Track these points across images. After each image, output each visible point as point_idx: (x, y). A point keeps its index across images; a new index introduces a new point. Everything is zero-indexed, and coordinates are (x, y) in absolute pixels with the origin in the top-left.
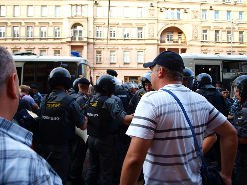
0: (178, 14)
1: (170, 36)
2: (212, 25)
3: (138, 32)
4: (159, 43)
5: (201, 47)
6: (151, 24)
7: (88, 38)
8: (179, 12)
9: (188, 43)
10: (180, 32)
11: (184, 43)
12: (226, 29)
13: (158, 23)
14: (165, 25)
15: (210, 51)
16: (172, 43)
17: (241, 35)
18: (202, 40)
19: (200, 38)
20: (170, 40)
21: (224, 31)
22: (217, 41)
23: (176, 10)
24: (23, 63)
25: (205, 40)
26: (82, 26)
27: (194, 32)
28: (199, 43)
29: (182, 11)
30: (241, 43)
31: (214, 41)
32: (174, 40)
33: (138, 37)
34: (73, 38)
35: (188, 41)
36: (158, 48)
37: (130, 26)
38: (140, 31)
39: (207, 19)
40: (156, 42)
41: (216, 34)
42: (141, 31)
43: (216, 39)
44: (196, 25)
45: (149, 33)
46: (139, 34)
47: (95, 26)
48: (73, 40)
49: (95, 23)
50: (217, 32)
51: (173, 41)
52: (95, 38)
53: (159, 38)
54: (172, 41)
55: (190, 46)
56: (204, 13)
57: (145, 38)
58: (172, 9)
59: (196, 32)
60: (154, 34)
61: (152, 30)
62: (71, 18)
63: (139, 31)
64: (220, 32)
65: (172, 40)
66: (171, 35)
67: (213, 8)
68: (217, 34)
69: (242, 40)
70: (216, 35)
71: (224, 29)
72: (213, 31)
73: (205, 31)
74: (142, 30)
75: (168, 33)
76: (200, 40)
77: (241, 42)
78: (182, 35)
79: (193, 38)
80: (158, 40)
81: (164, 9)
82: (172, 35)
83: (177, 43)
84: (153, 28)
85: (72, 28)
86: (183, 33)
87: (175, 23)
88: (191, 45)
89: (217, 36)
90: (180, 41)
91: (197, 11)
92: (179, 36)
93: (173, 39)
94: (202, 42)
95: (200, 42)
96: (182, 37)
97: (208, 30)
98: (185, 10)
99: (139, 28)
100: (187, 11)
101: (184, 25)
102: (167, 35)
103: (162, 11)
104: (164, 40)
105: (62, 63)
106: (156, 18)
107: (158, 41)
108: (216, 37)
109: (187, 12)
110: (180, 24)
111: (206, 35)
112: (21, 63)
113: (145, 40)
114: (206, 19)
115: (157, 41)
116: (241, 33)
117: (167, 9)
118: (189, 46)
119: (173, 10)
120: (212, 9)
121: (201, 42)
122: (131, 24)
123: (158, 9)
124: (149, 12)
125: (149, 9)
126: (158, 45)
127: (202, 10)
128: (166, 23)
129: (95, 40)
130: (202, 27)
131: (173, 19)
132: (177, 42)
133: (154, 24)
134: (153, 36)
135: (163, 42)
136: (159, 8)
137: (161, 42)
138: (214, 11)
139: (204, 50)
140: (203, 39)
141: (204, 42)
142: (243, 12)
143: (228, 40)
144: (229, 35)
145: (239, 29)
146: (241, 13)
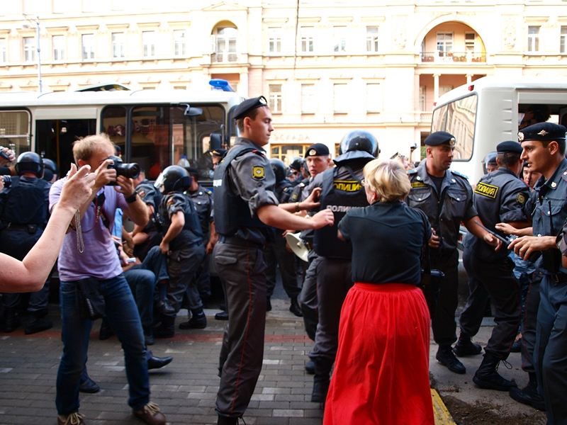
1: (444, 46)
2: (554, 14)
3: (368, 38)
4: (419, 61)
5: (523, 68)
6: (398, 16)
7: (249, 56)
9: (490, 61)
10: (471, 35)
11: (480, 61)
13: (417, 14)
14: (433, 17)
16: (448, 61)
18: (527, 53)
19: (520, 46)
20: (445, 54)
22: (565, 53)
24: (100, 110)
25: (533, 53)
26: (236, 28)
27: (507, 32)
28: (518, 61)
32: (455, 55)
33: (368, 49)
34: (216, 57)
35: (491, 56)
36: (415, 74)
37: (349, 24)
38: (373, 35)
40: (410, 60)
41: (563, 35)
42: (376, 35)
43: (562, 49)
44: (511, 15)
45: (394, 38)
46: (370, 41)
47: (266, 26)
48: (215, 61)
49: (264, 20)
50: (565, 29)
51: (454, 57)
52: (264, 55)
53: (418, 49)
54: (451, 58)
55: (495, 69)
59: (512, 32)
60: (405, 41)
61: (402, 32)
62: (210, 9)
63: (369, 35)
65: (450, 55)
66: (447, 43)
68: (566, 36)
70: (562, 37)
72: (556, 26)
73: (533, 29)
74: (377, 32)
75: (441, 36)
76: (522, 53)
78: (476, 41)
79: (504, 48)
82: (451, 43)
83: (461, 61)
85: (212, 34)
86: (478, 35)
87: (457, 13)
88: (497, 66)
89: (566, 40)
90: (469, 57)
92: (466, 43)
93: (451, 51)
94: (527, 57)
95: (521, 57)
96: (475, 45)
97: (543, 24)
99: (370, 29)
101: (480, 15)
102: (438, 43)
104: (431, 55)
105: (188, 106)
107: (417, 57)
108: (562, 42)
110: (471, 14)
111: (537, 40)
112: (95, 109)
113: (384, 55)
115: (413, 57)
118: (492, 67)
121: (524, 56)
122: (351, 19)
126: (415, 68)
128: (436, 14)
129: (265, 60)
131: (454, 2)
132: (463, 59)
133: (406, 16)
134: (404, 46)
135: (428, 61)
137: (423, 60)
140: (530, 49)
141: (530, 56)
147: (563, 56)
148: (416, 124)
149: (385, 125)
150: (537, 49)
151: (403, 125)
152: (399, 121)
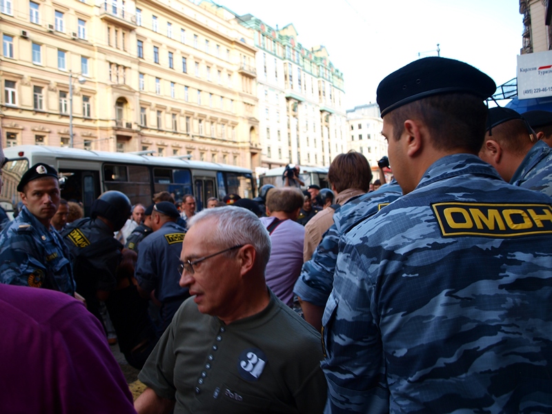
5: (2, 118)
12: (58, 86)
15: (22, 129)
17: (86, 103)
18: (4, 104)
21: (52, 90)
22: (39, 109)
25: (10, 104)
30: (85, 119)
31: (32, 108)
39: (15, 57)
41: (36, 94)
43: (35, 106)
50: (37, 89)
56: (8, 43)
64: (44, 91)
67: (27, 36)
68: (38, 94)
69: (89, 114)
70: (35, 96)
71: (53, 85)
73: (10, 83)
77: (86, 116)
89: (39, 98)
94: (5, 108)
97: (18, 81)
111: (13, 94)
114: (11, 55)
116: (86, 99)
120: (25, 38)
121: (2, 106)
127: (2, 34)
130: (4, 73)
138: (31, 42)
139: (8, 126)
140: (7, 101)
141: (8, 108)
142: (88, 58)
143: (61, 109)
144: (63, 99)
145: (81, 91)
146: (84, 59)
147: (37, 112)
150: (13, 102)
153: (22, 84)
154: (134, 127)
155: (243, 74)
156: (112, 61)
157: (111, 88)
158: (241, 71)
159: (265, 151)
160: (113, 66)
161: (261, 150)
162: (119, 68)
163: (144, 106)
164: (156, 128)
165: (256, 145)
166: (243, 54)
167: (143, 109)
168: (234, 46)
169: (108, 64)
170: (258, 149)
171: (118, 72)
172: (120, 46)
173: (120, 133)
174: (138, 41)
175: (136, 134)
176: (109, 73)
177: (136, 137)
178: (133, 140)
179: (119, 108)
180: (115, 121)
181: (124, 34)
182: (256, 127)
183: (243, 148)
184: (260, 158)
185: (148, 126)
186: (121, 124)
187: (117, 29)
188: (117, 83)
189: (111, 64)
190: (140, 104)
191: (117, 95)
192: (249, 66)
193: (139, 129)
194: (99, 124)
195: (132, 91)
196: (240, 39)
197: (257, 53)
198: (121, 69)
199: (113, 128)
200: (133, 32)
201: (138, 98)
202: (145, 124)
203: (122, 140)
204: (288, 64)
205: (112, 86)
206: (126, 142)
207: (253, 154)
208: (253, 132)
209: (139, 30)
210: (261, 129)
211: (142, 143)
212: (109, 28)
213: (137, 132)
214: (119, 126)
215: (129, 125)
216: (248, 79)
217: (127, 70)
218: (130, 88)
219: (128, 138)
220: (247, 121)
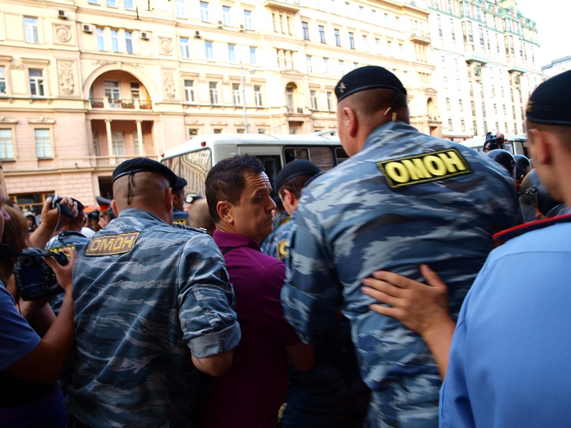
0: (129, 42)
1: (112, 93)
2: (203, 71)
3: (31, 80)
4: (90, 107)
5: (184, 116)
6: (63, 60)
8: (129, 38)
9: (156, 109)
10: (135, 84)
11: (147, 108)
12: (230, 79)
13: (82, 61)
14: (99, 66)
15: (202, 125)
16: (118, 108)
17: (257, 93)
18: (185, 103)
19: (180, 96)
20: (113, 101)
21: (226, 84)
22: (215, 104)
23: (122, 32)
25: (190, 102)
27: (168, 84)
28: (179, 109)
29: (136, 37)
30: (258, 109)
31: (209, 104)
32: (123, 102)
33: (33, 91)
35: (156, 104)
36: (87, 120)
37: (8, 65)
38: (36, 78)
39: (190, 58)
40: (80, 105)
42: (40, 78)
43: (212, 101)
44: (169, 69)
45: (61, 83)
46: (34, 84)
50: (213, 85)
51: (122, 104)
53: (87, 95)
54: (120, 104)
55: (161, 116)
56: (184, 44)
57: (50, 94)
58: (112, 28)
59: (171, 84)
60: (73, 86)
61: (69, 77)
63: (33, 78)
64: (218, 85)
65: (119, 102)
67: (200, 35)
68: (213, 90)
69: (261, 104)
70: (211, 91)
71: (226, 79)
72: (206, 82)
73: (188, 83)
74: (41, 75)
75: (107, 84)
76: (181, 103)
77: (259, 106)
78: (140, 90)
79: (167, 98)
80: (85, 101)
81: (95, 27)
83: (130, 107)
84: (70, 71)
86: (142, 84)
87: (122, 63)
88: (163, 113)
89: (214, 93)
90: (137, 105)
91: (170, 39)
92: (133, 91)
93: (120, 98)
94: (186, 107)
95: (181, 106)
96: (140, 93)
97: (196, 80)
98: (144, 35)
99: (32, 72)
100: (147, 37)
101: (142, 67)
102: (106, 90)
103: (90, 33)
104: (100, 101)
106: (74, 46)
107: (87, 103)
108: (211, 95)
109: (147, 40)
110: (134, 65)
111: (192, 92)
113: (52, 100)
114: (188, 56)
115: (82, 103)
116: (257, 88)
117: (102, 28)
118: (158, 114)
119: (114, 32)
120: (199, 37)
121: (184, 105)
122: (10, 59)
123: (78, 25)
124: (57, 30)
125: (56, 25)
126: (86, 114)
127: (179, 37)
128: (101, 62)
130: (183, 74)
131: (118, 52)
132: (131, 106)
133: (72, 61)
134: (72, 92)
135: (98, 107)
136: (80, 23)
137: (93, 106)
138: (203, 41)
139: (190, 123)
140: (187, 99)
141: (189, 106)
142: (256, 47)
143: (235, 102)
144: (236, 91)
145: (252, 81)
146: (253, 48)
147: (214, 107)
148: (93, 169)
149: (60, 171)
150: (193, 100)
151: (79, 171)
152: (74, 167)
153: (199, 82)
154: (306, 112)
155: (416, 42)
156: (279, 48)
157: (280, 75)
158: (413, 38)
159: (445, 124)
160: (280, 52)
161: (441, 123)
162: (286, 53)
163: (313, 89)
164: (328, 110)
165: (435, 119)
166: (414, 19)
167: (312, 92)
168: (404, 11)
169: (276, 50)
170: (437, 123)
171: (286, 57)
172: (286, 30)
173: (292, 119)
174: (303, 22)
175: (308, 119)
176: (277, 60)
177: (308, 122)
178: (305, 125)
179: (289, 93)
180: (287, 107)
181: (288, 17)
182: (434, 98)
183: (421, 123)
184: (440, 132)
185: (319, 109)
186: (293, 110)
187: (281, 14)
188: (285, 69)
189: (278, 50)
190: (310, 87)
191: (287, 81)
192: (422, 32)
193: (310, 113)
194: (271, 112)
195: (300, 75)
196: (409, 3)
197: (429, 16)
198: (288, 54)
199: (285, 115)
200: (297, 14)
201: (307, 82)
202: (316, 107)
203: (295, 125)
204: (466, 23)
205: (281, 72)
206: (299, 128)
207: (432, 128)
208: (431, 103)
209: (302, 12)
210: (439, 100)
211: (314, 127)
212: (273, 14)
213: (308, 116)
214: (291, 112)
215: (300, 111)
216: (422, 46)
217: (294, 54)
218: (299, 72)
219: (300, 123)
220: (423, 92)
